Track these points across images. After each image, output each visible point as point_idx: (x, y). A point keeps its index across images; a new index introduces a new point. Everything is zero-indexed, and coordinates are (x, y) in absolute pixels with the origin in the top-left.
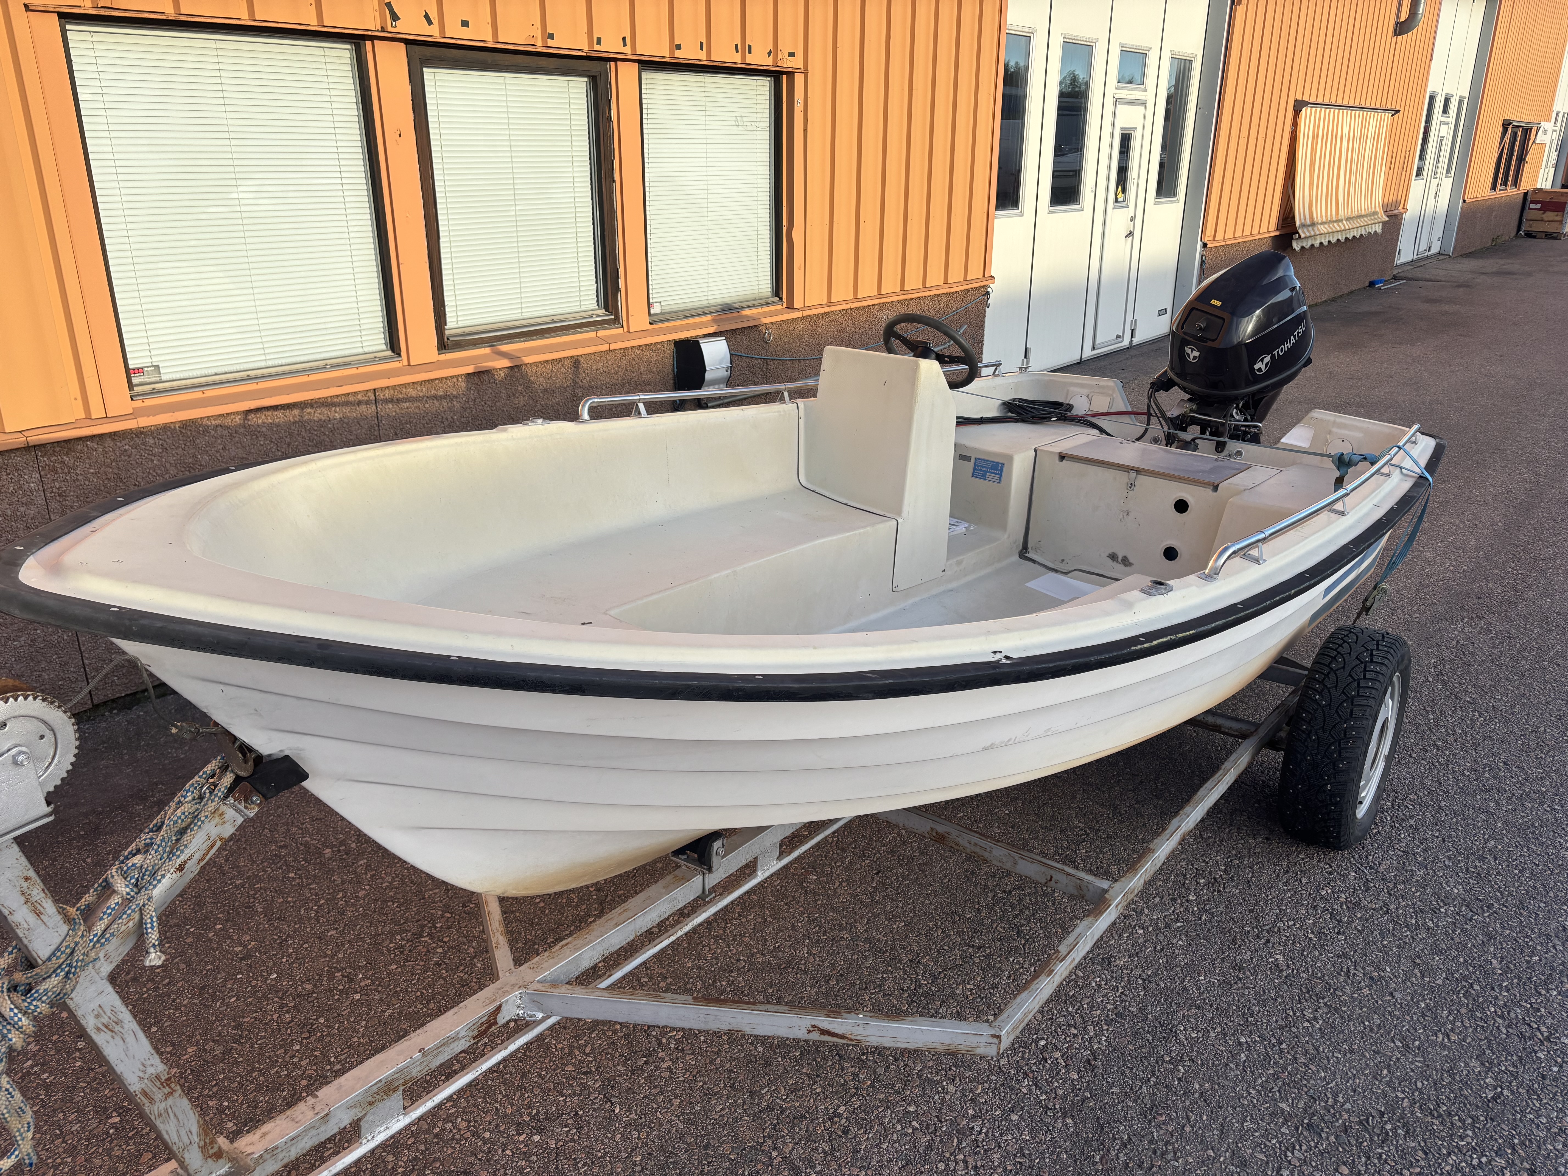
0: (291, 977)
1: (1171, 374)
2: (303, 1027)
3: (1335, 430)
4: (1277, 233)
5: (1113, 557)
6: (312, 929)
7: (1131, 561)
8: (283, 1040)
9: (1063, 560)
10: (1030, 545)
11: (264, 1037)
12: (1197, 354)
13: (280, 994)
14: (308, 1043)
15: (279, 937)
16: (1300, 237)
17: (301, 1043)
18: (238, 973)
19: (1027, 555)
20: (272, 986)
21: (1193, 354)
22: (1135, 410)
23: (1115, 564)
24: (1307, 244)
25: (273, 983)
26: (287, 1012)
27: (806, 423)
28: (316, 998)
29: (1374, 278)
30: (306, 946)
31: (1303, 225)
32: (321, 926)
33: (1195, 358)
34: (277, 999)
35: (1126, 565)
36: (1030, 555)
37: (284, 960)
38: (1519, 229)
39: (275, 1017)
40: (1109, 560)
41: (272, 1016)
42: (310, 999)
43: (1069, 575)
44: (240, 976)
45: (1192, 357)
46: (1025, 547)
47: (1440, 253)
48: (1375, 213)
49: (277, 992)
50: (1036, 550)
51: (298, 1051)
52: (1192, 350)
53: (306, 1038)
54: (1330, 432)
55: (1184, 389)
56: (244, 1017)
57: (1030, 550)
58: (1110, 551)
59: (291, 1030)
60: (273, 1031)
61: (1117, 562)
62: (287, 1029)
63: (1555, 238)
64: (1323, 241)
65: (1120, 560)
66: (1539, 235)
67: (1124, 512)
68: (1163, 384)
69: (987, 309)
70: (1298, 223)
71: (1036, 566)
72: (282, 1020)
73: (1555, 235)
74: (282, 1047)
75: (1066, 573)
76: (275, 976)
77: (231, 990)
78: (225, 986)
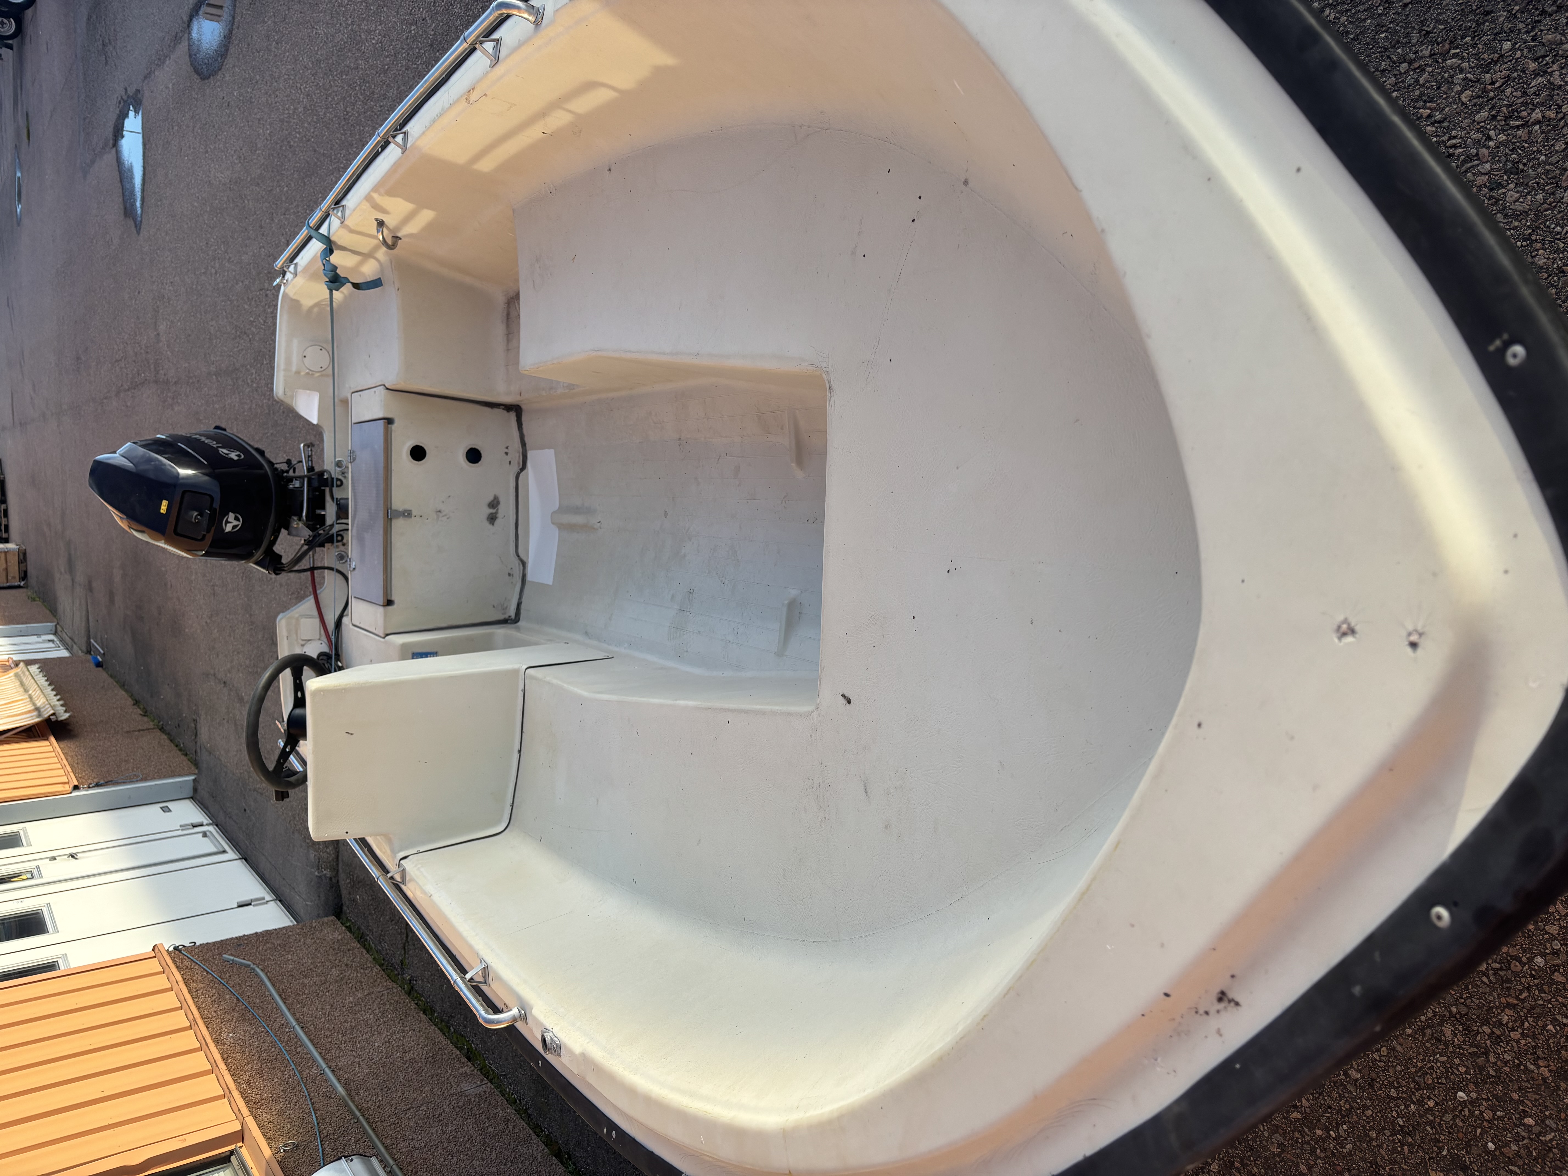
0: (1449, 1068)
1: (259, 555)
2: (1509, 981)
3: (294, 369)
4: (52, 739)
5: (492, 519)
6: (1365, 1108)
7: (491, 498)
8: (1542, 991)
9: (509, 575)
10: (501, 617)
11: (1554, 1021)
12: (231, 516)
13: (1481, 1060)
14: (1524, 951)
15: (1402, 1145)
16: (54, 714)
17: (1531, 960)
18: (1488, 1152)
19: (513, 617)
20: (1476, 1084)
21: (231, 523)
22: (311, 589)
23: (500, 515)
24: (61, 710)
25: (1472, 1086)
26: (1500, 1024)
27: (423, 843)
28: (1456, 1005)
29: (93, 666)
30: (1393, 1092)
31: (39, 715)
32: (1354, 1099)
33: (237, 519)
34: (1492, 1058)
35: (498, 503)
36: (512, 613)
37: (1431, 1103)
38: (19, 587)
39: (1515, 1035)
40: (497, 522)
41: (1518, 1042)
42: (1464, 1010)
43: (524, 558)
44: (1491, 1146)
45: (235, 523)
46: (505, 622)
47: (55, 634)
48: (17, 675)
49: (1481, 1069)
50: (505, 609)
51: (1543, 955)
52: (227, 522)
53: (1519, 960)
54: (298, 373)
55: (276, 534)
56: (1544, 1080)
57: (506, 616)
58: (487, 524)
59: (1521, 992)
60: (1537, 1019)
61: (496, 513)
62: (1524, 1000)
63: (25, 554)
64: (55, 700)
65: (494, 511)
66: (24, 569)
67: (438, 518)
68: (274, 563)
69: (198, 944)
70: (38, 720)
71: (524, 600)
72: (1515, 1021)
73: (21, 555)
74: (1552, 982)
75: (524, 564)
76: (1460, 1094)
77: (1518, 1139)
78: (1517, 1154)
